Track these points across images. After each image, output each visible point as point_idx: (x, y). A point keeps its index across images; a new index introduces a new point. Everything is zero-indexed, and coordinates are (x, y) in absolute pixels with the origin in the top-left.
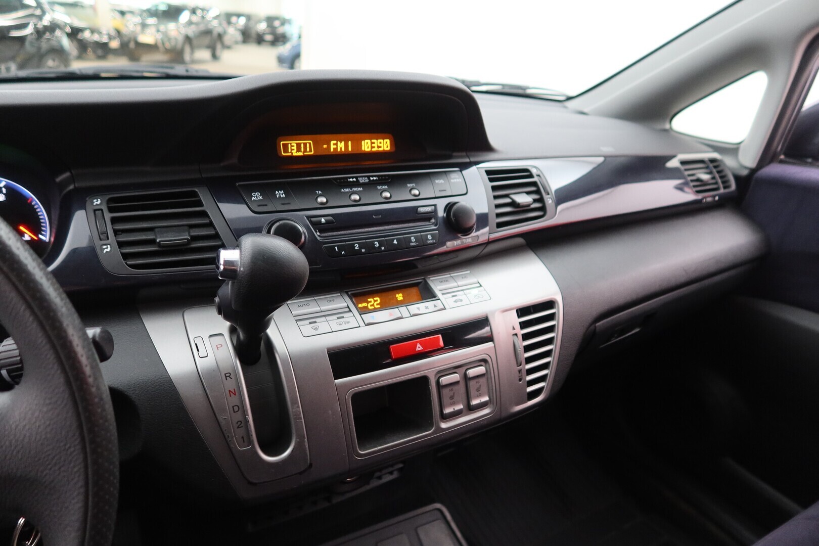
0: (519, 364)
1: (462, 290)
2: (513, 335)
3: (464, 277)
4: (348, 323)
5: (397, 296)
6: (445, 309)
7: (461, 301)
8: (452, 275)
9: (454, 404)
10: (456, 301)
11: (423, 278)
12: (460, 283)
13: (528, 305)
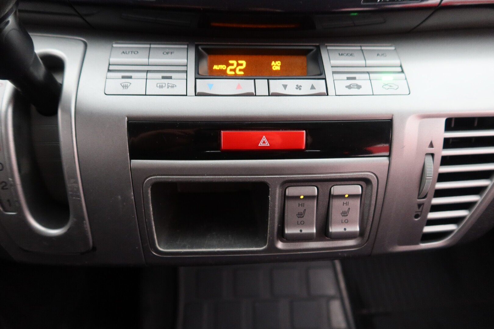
0: (422, 195)
1: (368, 73)
2: (427, 154)
3: (380, 54)
4: (172, 87)
5: (273, 63)
6: (328, 95)
7: (359, 87)
8: (363, 48)
9: (302, 224)
10: (349, 87)
11: (318, 44)
12: (369, 62)
13: (473, 116)
